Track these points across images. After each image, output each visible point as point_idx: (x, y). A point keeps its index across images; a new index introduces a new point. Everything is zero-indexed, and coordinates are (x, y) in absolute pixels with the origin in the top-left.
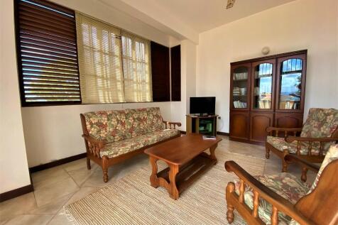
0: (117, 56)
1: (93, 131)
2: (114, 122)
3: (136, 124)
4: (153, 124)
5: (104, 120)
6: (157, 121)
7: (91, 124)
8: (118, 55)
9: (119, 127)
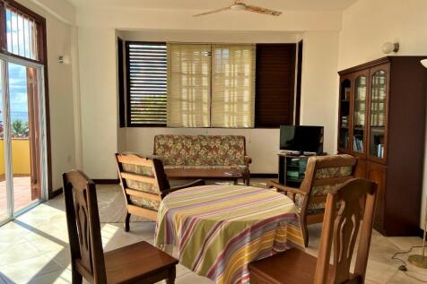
0: (205, 76)
1: (159, 151)
2: (179, 146)
3: (202, 152)
4: (226, 155)
5: (170, 143)
6: (235, 153)
7: (159, 145)
8: (206, 73)
9: (183, 152)
